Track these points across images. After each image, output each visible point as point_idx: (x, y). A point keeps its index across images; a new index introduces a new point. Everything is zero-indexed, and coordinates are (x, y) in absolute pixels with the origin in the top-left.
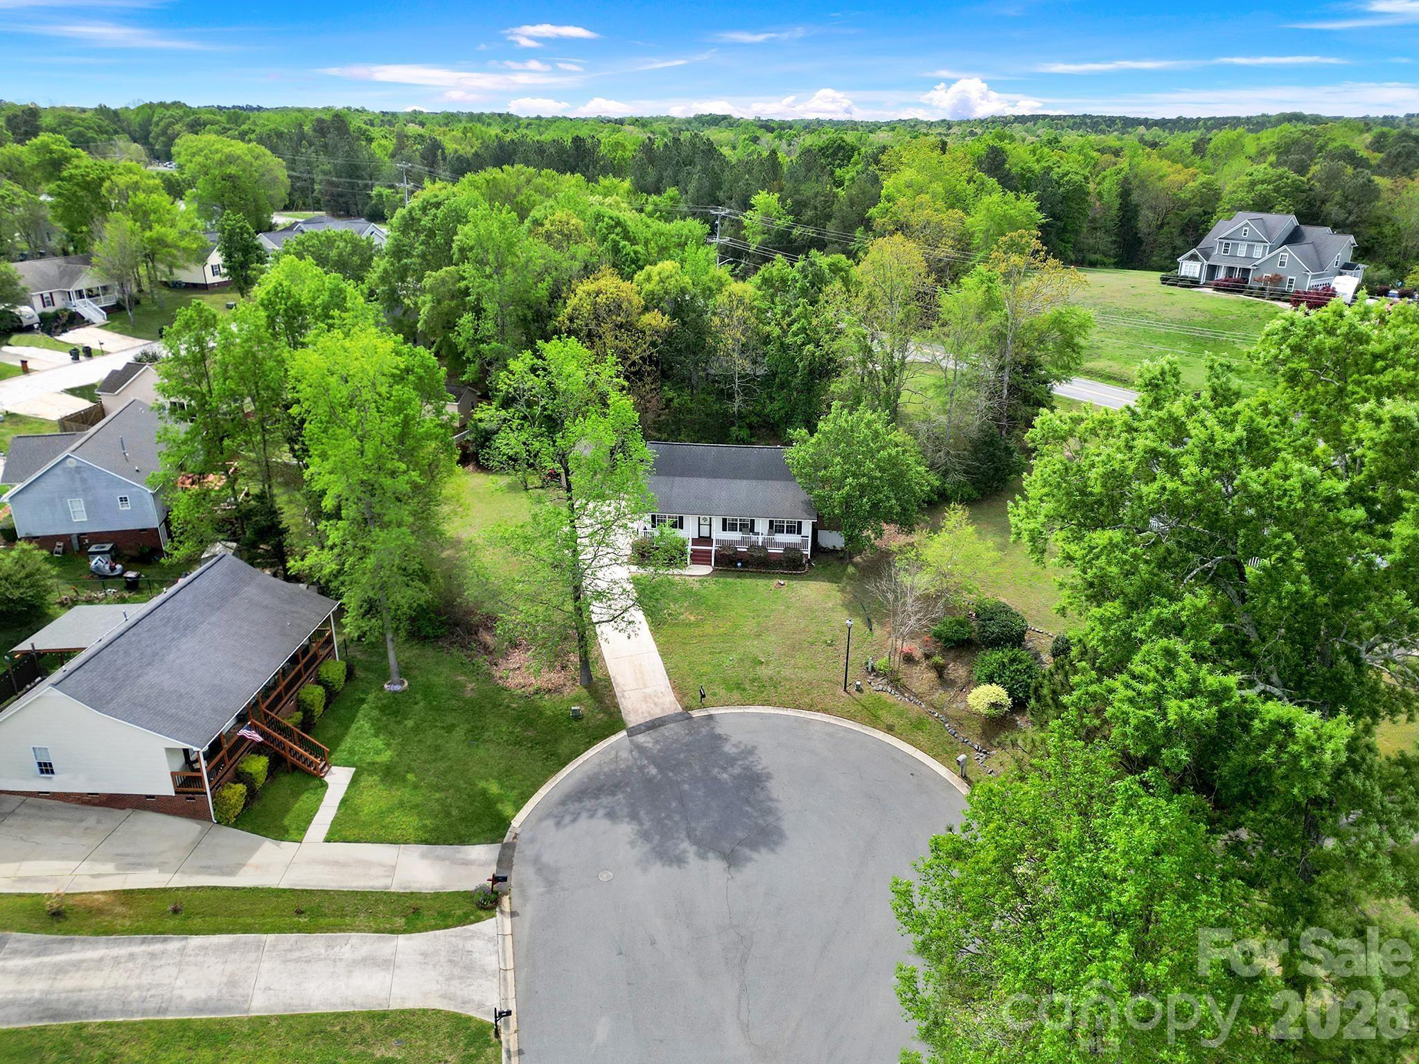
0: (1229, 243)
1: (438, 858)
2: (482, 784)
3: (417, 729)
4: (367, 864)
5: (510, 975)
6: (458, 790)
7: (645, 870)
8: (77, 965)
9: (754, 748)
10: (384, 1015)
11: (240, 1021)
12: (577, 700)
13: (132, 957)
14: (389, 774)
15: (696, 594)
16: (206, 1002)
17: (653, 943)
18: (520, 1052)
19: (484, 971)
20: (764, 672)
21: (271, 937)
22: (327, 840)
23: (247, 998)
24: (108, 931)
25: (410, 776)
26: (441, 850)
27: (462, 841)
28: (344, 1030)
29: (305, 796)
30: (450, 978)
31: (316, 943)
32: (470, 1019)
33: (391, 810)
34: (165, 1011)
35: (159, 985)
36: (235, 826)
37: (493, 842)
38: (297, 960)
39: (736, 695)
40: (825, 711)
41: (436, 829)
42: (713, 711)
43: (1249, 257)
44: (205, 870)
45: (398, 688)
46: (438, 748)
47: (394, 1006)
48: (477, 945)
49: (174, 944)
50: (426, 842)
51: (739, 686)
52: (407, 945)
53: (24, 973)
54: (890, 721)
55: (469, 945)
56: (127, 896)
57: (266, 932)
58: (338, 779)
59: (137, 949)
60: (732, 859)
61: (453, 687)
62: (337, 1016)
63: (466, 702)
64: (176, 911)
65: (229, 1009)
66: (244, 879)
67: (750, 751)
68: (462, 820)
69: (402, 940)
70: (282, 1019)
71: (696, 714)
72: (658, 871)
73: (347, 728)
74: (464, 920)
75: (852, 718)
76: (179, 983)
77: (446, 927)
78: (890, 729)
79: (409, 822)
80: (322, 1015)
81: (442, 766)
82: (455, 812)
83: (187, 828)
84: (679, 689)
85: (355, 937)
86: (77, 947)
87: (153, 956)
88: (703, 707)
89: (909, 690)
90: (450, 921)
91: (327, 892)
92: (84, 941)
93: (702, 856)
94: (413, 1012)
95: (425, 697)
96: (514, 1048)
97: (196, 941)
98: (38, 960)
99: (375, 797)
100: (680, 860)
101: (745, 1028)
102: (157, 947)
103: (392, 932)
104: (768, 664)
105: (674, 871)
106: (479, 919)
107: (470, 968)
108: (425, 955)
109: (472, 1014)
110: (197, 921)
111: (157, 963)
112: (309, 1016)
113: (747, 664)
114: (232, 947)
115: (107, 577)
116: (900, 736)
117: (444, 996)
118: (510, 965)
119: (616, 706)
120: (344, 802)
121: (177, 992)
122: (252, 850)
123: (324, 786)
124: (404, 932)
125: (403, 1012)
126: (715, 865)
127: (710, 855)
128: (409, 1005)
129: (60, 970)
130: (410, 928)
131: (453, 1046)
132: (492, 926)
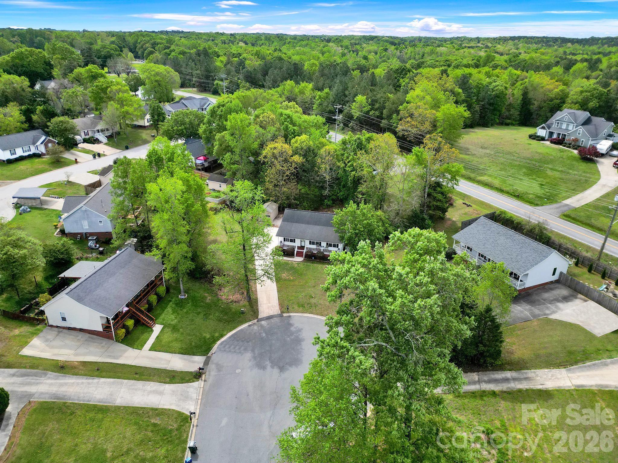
0: (559, 122)
1: (185, 359)
2: (204, 335)
3: (187, 313)
4: (161, 359)
5: (199, 401)
6: (196, 336)
7: (251, 370)
8: (66, 384)
9: (302, 329)
10: (156, 409)
11: (112, 406)
12: (244, 306)
13: (82, 383)
14: (175, 329)
15: (295, 269)
16: (102, 399)
17: (248, 395)
18: (197, 426)
19: (191, 399)
20: (313, 301)
21: (126, 381)
22: (150, 350)
23: (115, 400)
24: (77, 374)
25: (181, 330)
26: (186, 357)
27: (194, 354)
28: (143, 413)
29: (145, 335)
30: (180, 400)
31: (139, 384)
32: (183, 413)
33: (172, 342)
34: (90, 401)
35: (89, 393)
36: (121, 343)
37: (204, 355)
38: (133, 389)
39: (301, 309)
41: (186, 349)
42: (291, 314)
44: (110, 356)
45: (183, 297)
46: (193, 320)
47: (161, 407)
48: (191, 390)
49: (96, 380)
50: (182, 354)
51: (303, 306)
52: (169, 388)
53: (51, 384)
55: (188, 390)
56: (84, 363)
57: (125, 379)
58: (157, 329)
59: (85, 381)
60: (282, 369)
61: (203, 298)
62: (142, 408)
63: (206, 303)
64: (98, 370)
65: (109, 403)
66: (120, 361)
67: (300, 330)
68: (196, 347)
69: (167, 386)
70: (125, 407)
71: (285, 315)
72: (256, 371)
73: (164, 311)
74: (189, 381)
76: (96, 393)
77: (182, 383)
79: (177, 345)
80: (137, 407)
81: (193, 327)
82: (193, 344)
83: (105, 342)
84: (281, 305)
85: (152, 383)
86: (67, 378)
87: (89, 383)
88: (288, 312)
90: (184, 381)
91: (146, 368)
92: (69, 377)
93: (272, 367)
94: (166, 409)
95: (192, 301)
96: (195, 424)
97: (103, 380)
98: (55, 381)
99: (168, 337)
100: (264, 368)
101: (270, 427)
102: (90, 381)
103: (165, 383)
104: (315, 298)
105: (262, 371)
106: (193, 382)
107: (187, 397)
108: (173, 391)
109: (184, 412)
110: (104, 373)
111: (90, 386)
112: (133, 407)
113: (308, 297)
114: (113, 383)
115: (93, 249)
117: (176, 405)
118: (200, 398)
119: (258, 310)
120: (157, 337)
121: (94, 396)
122: (125, 351)
123: (152, 331)
124: (168, 383)
125: (163, 409)
126: (276, 371)
127: (275, 367)
128: (165, 407)
129: (61, 385)
130: (171, 382)
131: (176, 421)
132: (198, 384)
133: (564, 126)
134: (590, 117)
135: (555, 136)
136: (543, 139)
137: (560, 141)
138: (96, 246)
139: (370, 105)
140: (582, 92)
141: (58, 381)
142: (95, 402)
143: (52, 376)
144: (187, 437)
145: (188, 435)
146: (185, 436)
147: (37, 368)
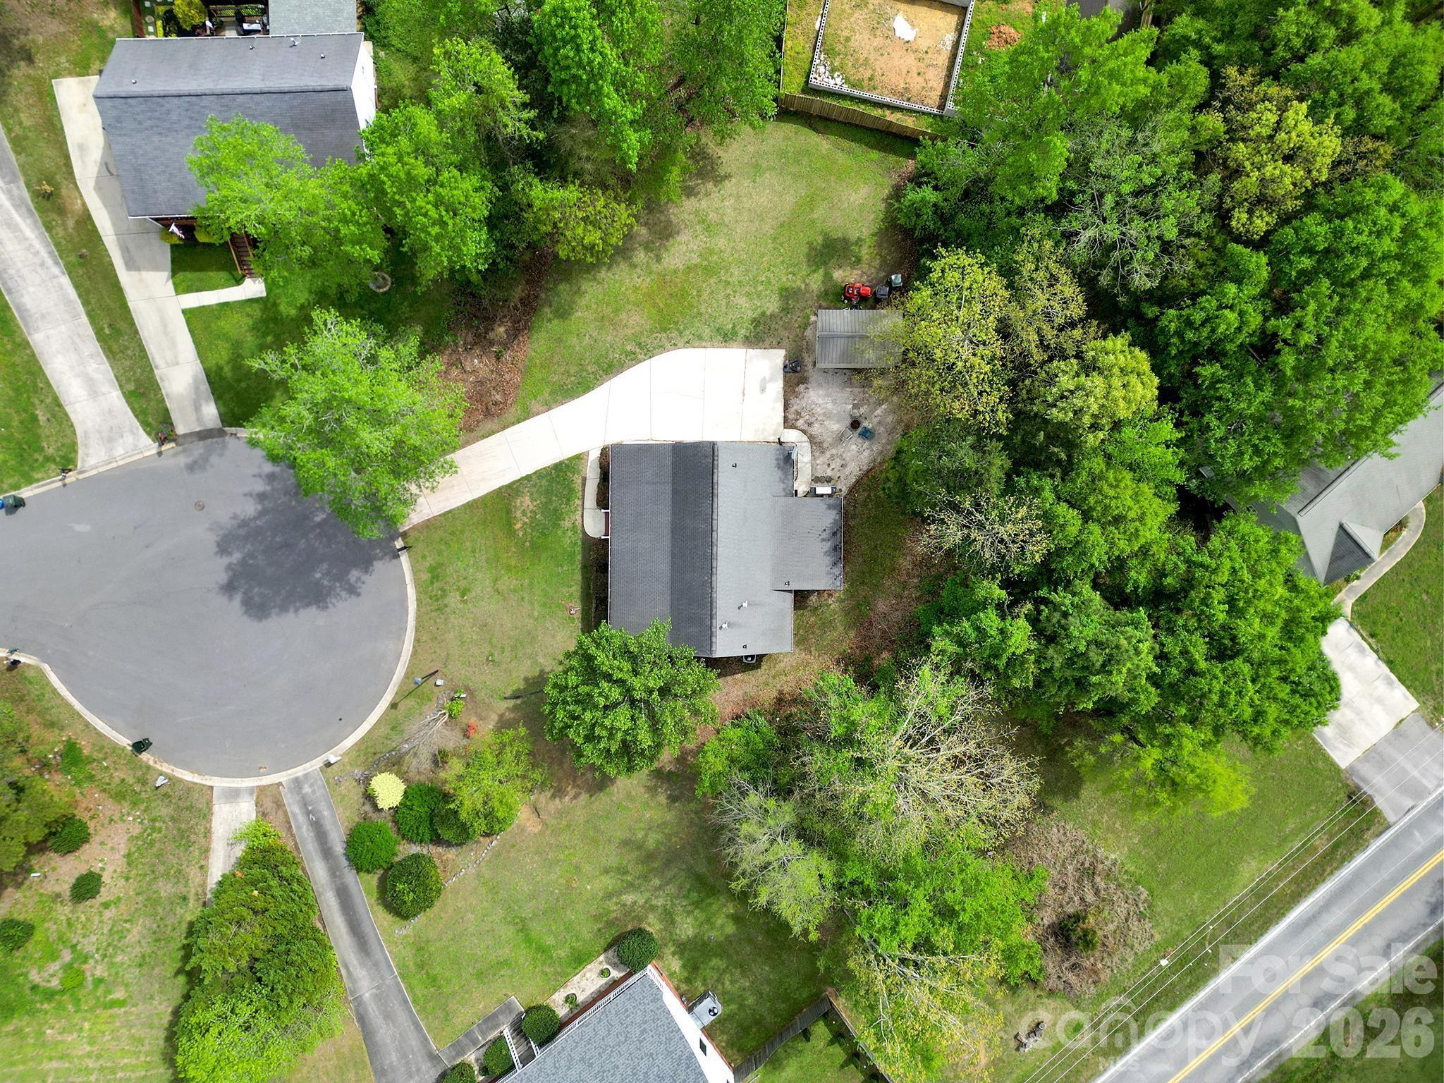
1: (197, 389)
4: (173, 344)
7: (211, 530)
9: (358, 595)
10: (60, 405)
11: (22, 333)
13: (37, 253)
16: (27, 310)
17: (147, 547)
20: (453, 599)
21: (85, 320)
22: (184, 312)
23: (37, 330)
26: (205, 387)
27: (218, 399)
29: (223, 274)
30: (100, 432)
31: (92, 346)
32: (76, 452)
33: (228, 339)
37: (222, 421)
38: (74, 343)
39: (426, 576)
40: (415, 653)
41: (224, 378)
44: (125, 251)
47: (68, 409)
48: (129, 439)
49: (56, 270)
50: (208, 376)
51: (435, 578)
52: (115, 398)
54: (402, 707)
55: (126, 435)
56: (86, 219)
57: (88, 315)
58: (252, 288)
59: (44, 253)
64: (83, 256)
65: (26, 325)
66: (125, 277)
68: (237, 393)
70: (33, 355)
72: (211, 540)
74: (147, 425)
76: (31, 289)
77: (136, 416)
78: (394, 706)
80: (44, 374)
82: (243, 385)
84: (427, 525)
85: (106, 366)
86: (29, 221)
87: (42, 264)
90: (141, 417)
91: (136, 332)
92: (35, 222)
93: (229, 567)
94: (68, 420)
97: (65, 281)
99: (238, 326)
102: (50, 262)
103: (121, 386)
107: (111, 440)
108: (110, 411)
109: (80, 452)
110: (80, 272)
111: (39, 269)
112: (40, 368)
113: (463, 584)
114: (69, 302)
116: (385, 713)
117: (86, 432)
118: (121, 463)
120: (226, 304)
122: (156, 268)
123: (238, 281)
124: (123, 393)
125: (66, 415)
126: (223, 578)
127: (230, 573)
128: (72, 416)
130: (127, 395)
131: (58, 449)
132: (146, 445)
141: (13, 212)
142: (13, 302)
143: (16, 192)
144: (38, 480)
145: (43, 479)
146: (39, 476)
147: (18, 153)
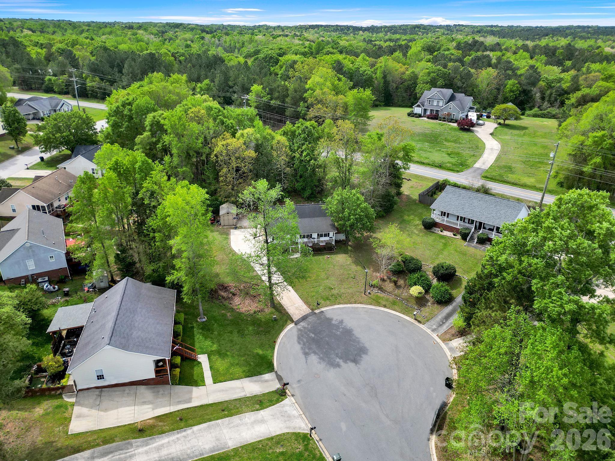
0: (430, 100)
1: (255, 381)
2: (256, 351)
3: (219, 334)
4: (233, 389)
5: (303, 416)
6: (248, 355)
7: (328, 371)
8: (162, 445)
9: (342, 320)
10: (272, 438)
11: (229, 451)
12: (272, 313)
13: (178, 439)
14: (221, 354)
16: (214, 447)
17: (345, 395)
18: (321, 440)
19: (294, 417)
20: (335, 292)
21: (219, 421)
22: (214, 383)
23: (226, 444)
24: (163, 432)
25: (228, 353)
26: (255, 378)
27: (260, 374)
28: (263, 446)
29: (195, 368)
30: (285, 421)
31: (235, 419)
32: (299, 433)
33: (229, 367)
34: (203, 454)
35: (195, 446)
36: (179, 384)
37: (271, 372)
38: (234, 427)
39: (328, 302)
40: (361, 303)
41: (249, 371)
42: (323, 309)
43: (438, 106)
44: (179, 402)
45: (204, 320)
46: (232, 341)
47: (273, 434)
48: (287, 408)
49: (189, 431)
50: (249, 377)
51: (328, 299)
52: (265, 413)
53: (147, 452)
54: (384, 303)
55: (285, 409)
56: (158, 418)
57: (217, 419)
58: (203, 359)
59: (179, 436)
60: (355, 361)
61: (223, 316)
62: (259, 442)
63: (230, 321)
64: (181, 420)
65: (223, 448)
66: (195, 403)
67: (341, 322)
68: (256, 366)
69: (262, 412)
70: (242, 447)
71: (317, 311)
72: (333, 370)
73: (194, 339)
74: (278, 401)
75: (371, 304)
76: (200, 444)
77: (274, 405)
78: (385, 306)
79: (238, 370)
80: (253, 443)
81: (238, 347)
82: (252, 364)
83: (161, 389)
84: (307, 303)
85: (247, 415)
86: (157, 440)
87: (185, 437)
88: (319, 308)
89: (386, 291)
90: (274, 402)
91: (227, 401)
92: (158, 437)
93: (345, 362)
94: (281, 435)
95: (216, 321)
96: (318, 439)
97: (195, 428)
98: (148, 447)
99: (221, 364)
100: (338, 366)
101: (387, 416)
102: (184, 434)
103: (257, 410)
104: (335, 288)
105: (337, 369)
106: (283, 400)
107: (289, 416)
108: (273, 416)
109: (299, 431)
110: (190, 422)
111: (188, 439)
112: (250, 444)
113: (328, 290)
114: (209, 427)
115: (52, 292)
116: (389, 308)
117: (287, 428)
118: (302, 413)
119: (287, 313)
120: (211, 368)
121: (202, 447)
122: (191, 392)
123: (200, 363)
124: (261, 409)
125: (277, 436)
126: (351, 365)
127: (348, 361)
128: (278, 433)
129: (158, 449)
131: (299, 443)
132: (288, 401)
133: (435, 103)
134: (453, 94)
135: (428, 113)
136: (420, 116)
137: (434, 116)
138: (54, 288)
139: (268, 94)
140: (429, 73)
141: (151, 446)
142: (208, 453)
143: (139, 444)
144: (321, 453)
145: (319, 451)
146: (318, 453)
147: (114, 441)
